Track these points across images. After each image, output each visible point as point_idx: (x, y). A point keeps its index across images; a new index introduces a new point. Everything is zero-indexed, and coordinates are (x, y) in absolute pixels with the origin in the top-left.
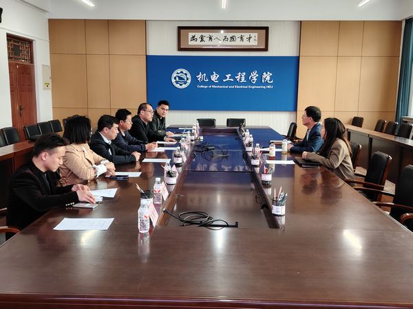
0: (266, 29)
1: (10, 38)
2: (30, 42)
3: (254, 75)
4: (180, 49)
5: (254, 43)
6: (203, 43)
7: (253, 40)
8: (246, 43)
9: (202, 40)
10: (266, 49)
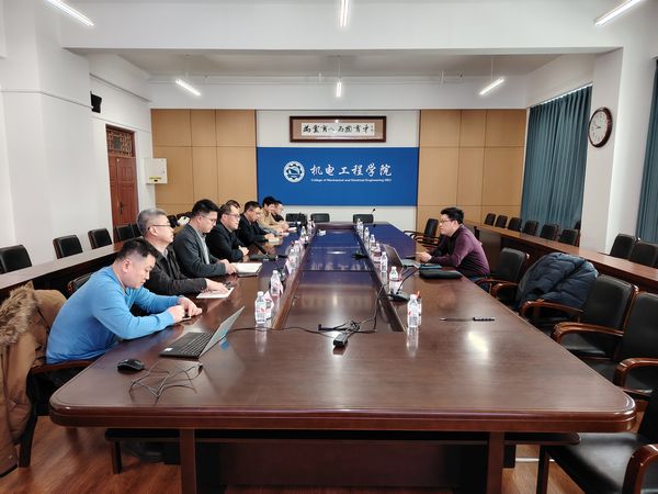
0: (384, 118)
1: (110, 128)
2: (131, 134)
3: (371, 168)
4: (292, 140)
5: (371, 134)
6: (316, 134)
7: (369, 130)
8: (362, 134)
9: (316, 131)
10: (384, 140)
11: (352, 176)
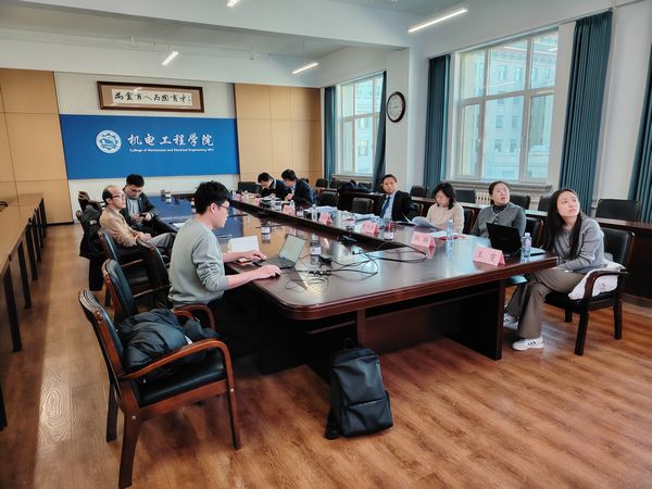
0: (200, 89)
3: (193, 138)
4: (103, 108)
5: (188, 104)
6: (130, 101)
7: (187, 100)
8: (179, 104)
9: (129, 98)
10: (202, 110)
11: (174, 145)
